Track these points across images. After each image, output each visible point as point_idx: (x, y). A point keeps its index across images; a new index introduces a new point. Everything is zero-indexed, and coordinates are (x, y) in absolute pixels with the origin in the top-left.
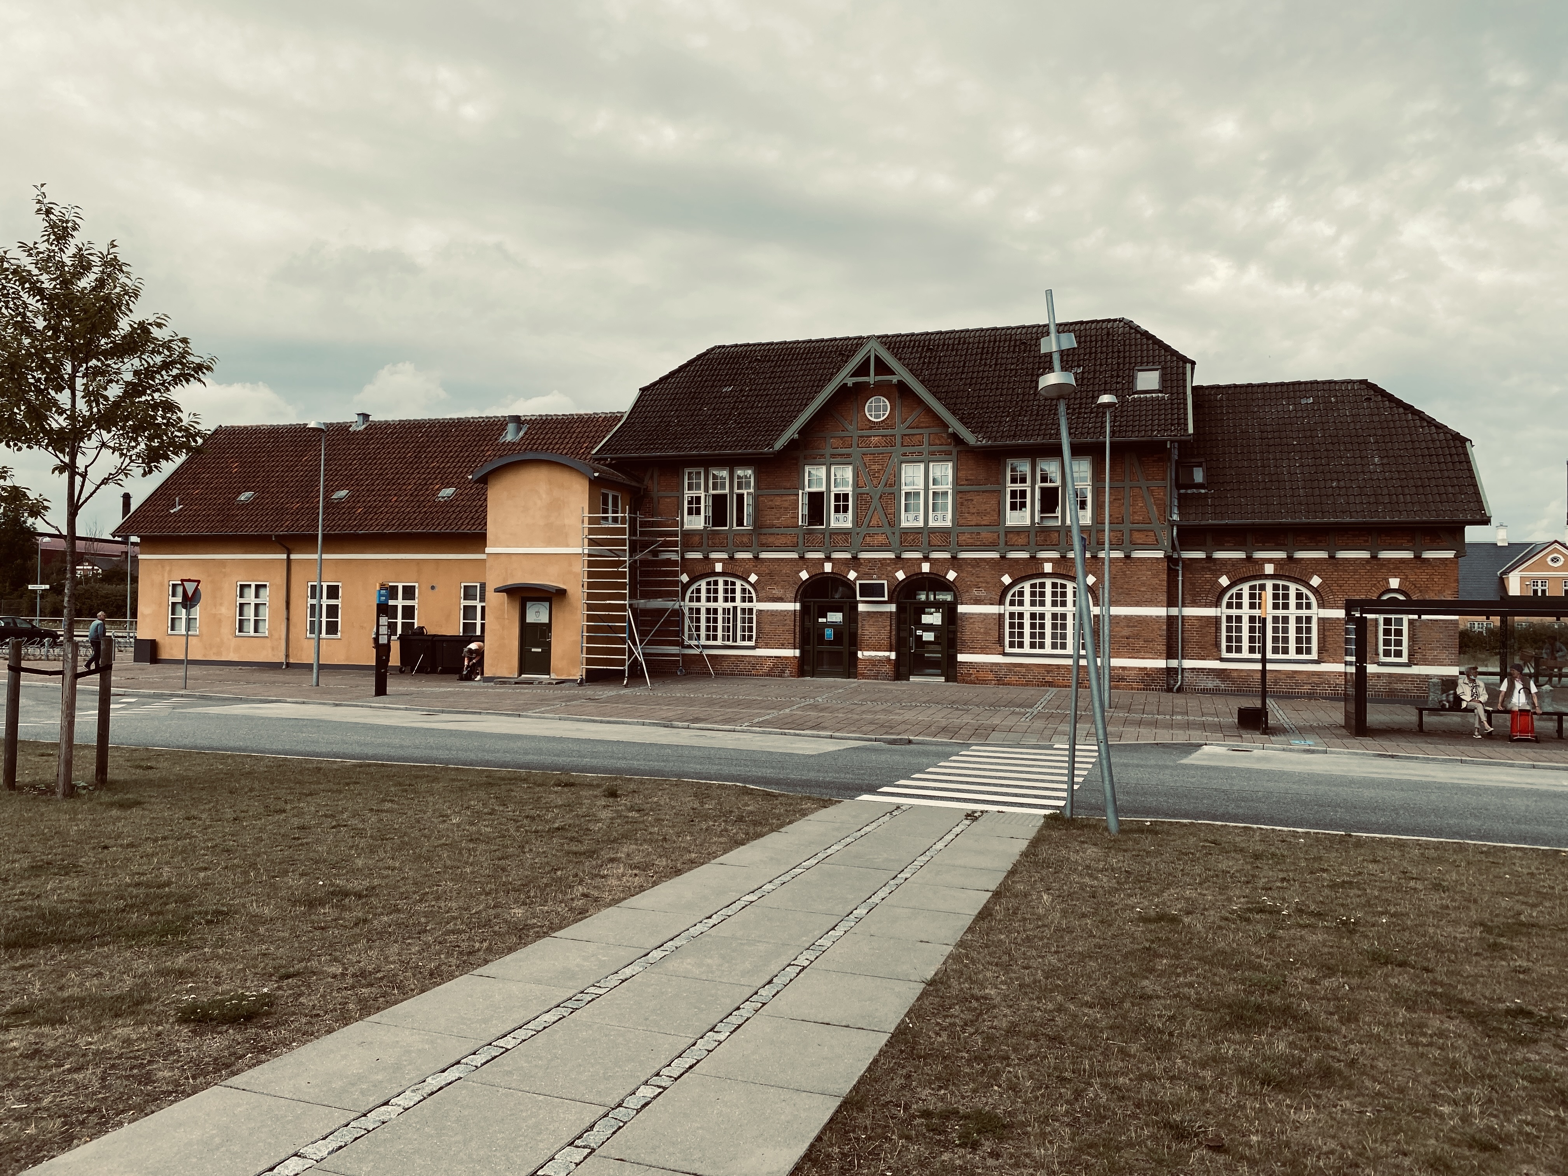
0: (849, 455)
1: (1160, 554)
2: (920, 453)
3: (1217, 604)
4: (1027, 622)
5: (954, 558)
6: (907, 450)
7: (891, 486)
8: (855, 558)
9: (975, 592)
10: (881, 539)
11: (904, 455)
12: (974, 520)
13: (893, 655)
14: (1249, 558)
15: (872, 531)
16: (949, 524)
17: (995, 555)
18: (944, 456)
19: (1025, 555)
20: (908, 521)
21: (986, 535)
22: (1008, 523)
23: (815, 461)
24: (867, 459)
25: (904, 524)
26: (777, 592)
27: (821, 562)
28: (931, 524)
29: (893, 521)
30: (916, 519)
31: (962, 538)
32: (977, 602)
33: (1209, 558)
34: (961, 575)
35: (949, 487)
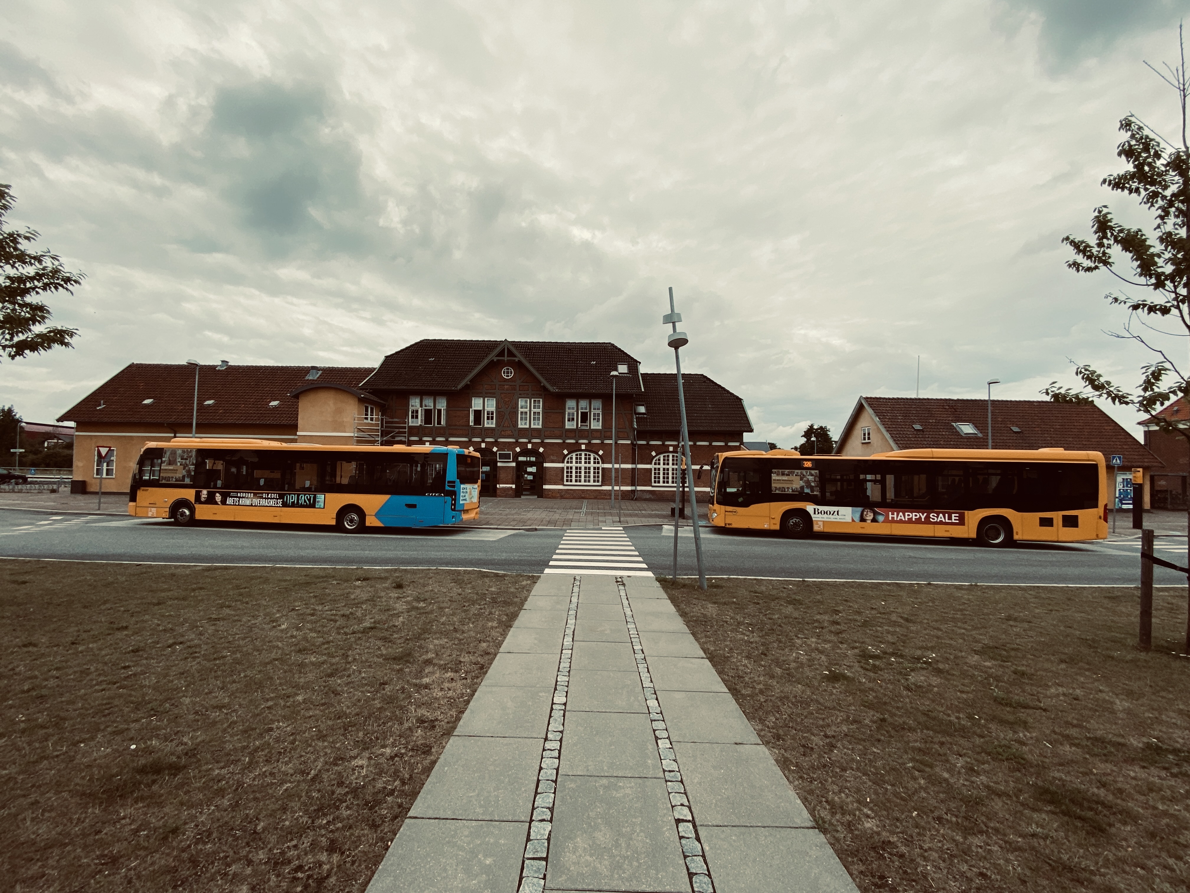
0: (494, 393)
1: (629, 442)
2: (527, 394)
3: (651, 464)
4: (574, 471)
5: (542, 442)
6: (523, 392)
7: (515, 409)
8: (496, 441)
9: (551, 457)
10: (509, 432)
11: (520, 394)
12: (551, 425)
13: (514, 486)
14: (663, 444)
15: (504, 429)
16: (540, 427)
17: (560, 441)
18: (539, 396)
19: (573, 441)
20: (521, 425)
21: (557, 432)
22: (567, 427)
23: (478, 395)
24: (502, 396)
27: (480, 443)
28: (532, 426)
29: (515, 425)
30: (525, 424)
31: (546, 433)
32: (552, 462)
33: (648, 444)
34: (546, 450)
35: (540, 410)
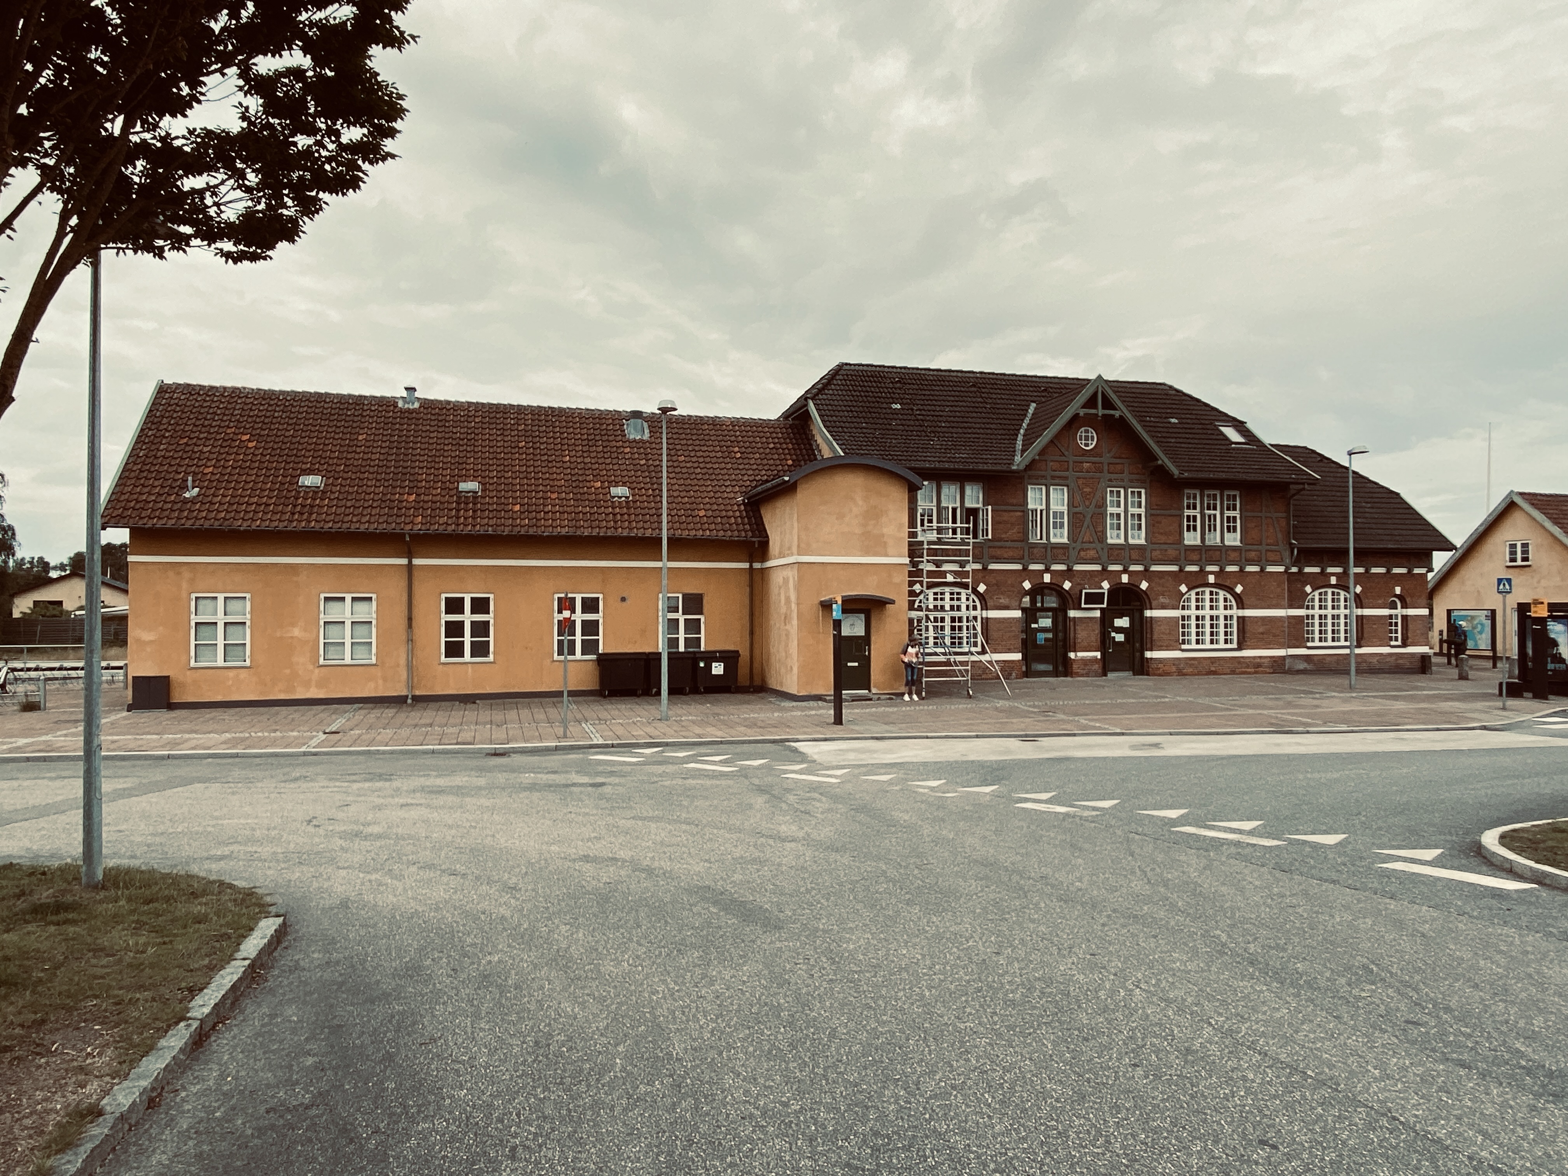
0: (1066, 478)
1: (1281, 569)
2: (1123, 480)
3: (1303, 606)
5: (1146, 570)
6: (1113, 476)
7: (1100, 507)
8: (1070, 570)
9: (1162, 600)
10: (1092, 553)
11: (1110, 480)
12: (1163, 539)
13: (1098, 655)
14: (1323, 572)
15: (1086, 546)
16: (1143, 541)
17: (1175, 568)
18: (1141, 483)
19: (1195, 568)
20: (1114, 538)
21: (1172, 553)
22: (1186, 542)
23: (1037, 481)
24: (1080, 482)
25: (1110, 541)
26: (1003, 601)
27: (1041, 573)
28: (1131, 541)
29: (1102, 537)
30: (1118, 536)
31: (1155, 554)
32: (1163, 607)
33: (1302, 572)
34: (1153, 585)
35: (1142, 511)
